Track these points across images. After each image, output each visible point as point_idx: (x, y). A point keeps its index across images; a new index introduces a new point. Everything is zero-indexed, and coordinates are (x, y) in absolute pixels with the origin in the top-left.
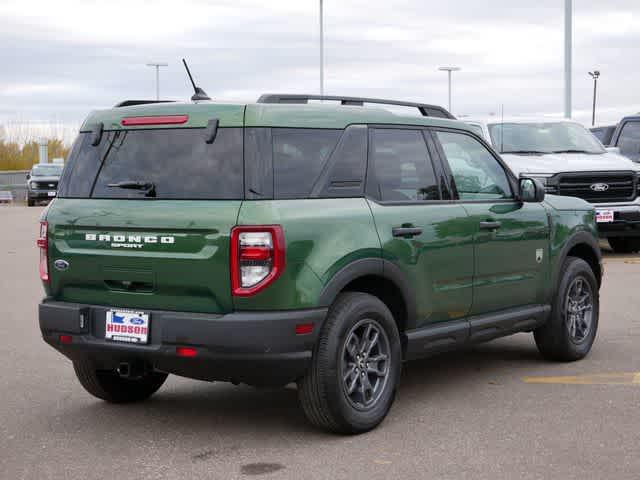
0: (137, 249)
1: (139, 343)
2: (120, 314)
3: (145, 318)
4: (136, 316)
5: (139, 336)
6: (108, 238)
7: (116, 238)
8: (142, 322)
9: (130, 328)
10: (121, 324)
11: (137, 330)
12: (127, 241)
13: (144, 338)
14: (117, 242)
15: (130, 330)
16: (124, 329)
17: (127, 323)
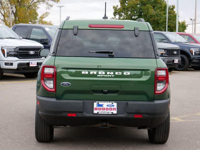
0: (111, 77)
1: (113, 114)
2: (100, 103)
3: (115, 104)
4: (110, 103)
5: (112, 111)
7: (100, 73)
8: (113, 106)
10: (102, 107)
11: (111, 109)
12: (106, 74)
13: (115, 112)
14: (100, 75)
15: (107, 109)
16: (104, 109)
17: (105, 107)
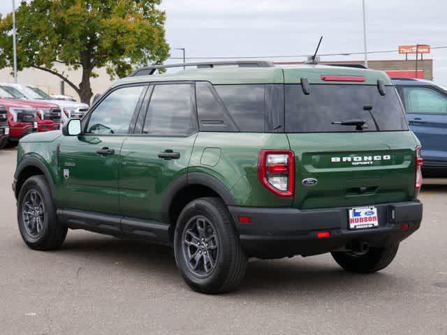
0: (369, 165)
1: (374, 227)
2: (357, 210)
3: (375, 210)
4: (369, 209)
5: (373, 222)
6: (349, 159)
7: (355, 159)
8: (373, 213)
9: (366, 218)
10: (359, 217)
11: (370, 219)
12: (363, 161)
13: (376, 223)
14: (356, 162)
15: (366, 220)
16: (361, 220)
17: (363, 216)
